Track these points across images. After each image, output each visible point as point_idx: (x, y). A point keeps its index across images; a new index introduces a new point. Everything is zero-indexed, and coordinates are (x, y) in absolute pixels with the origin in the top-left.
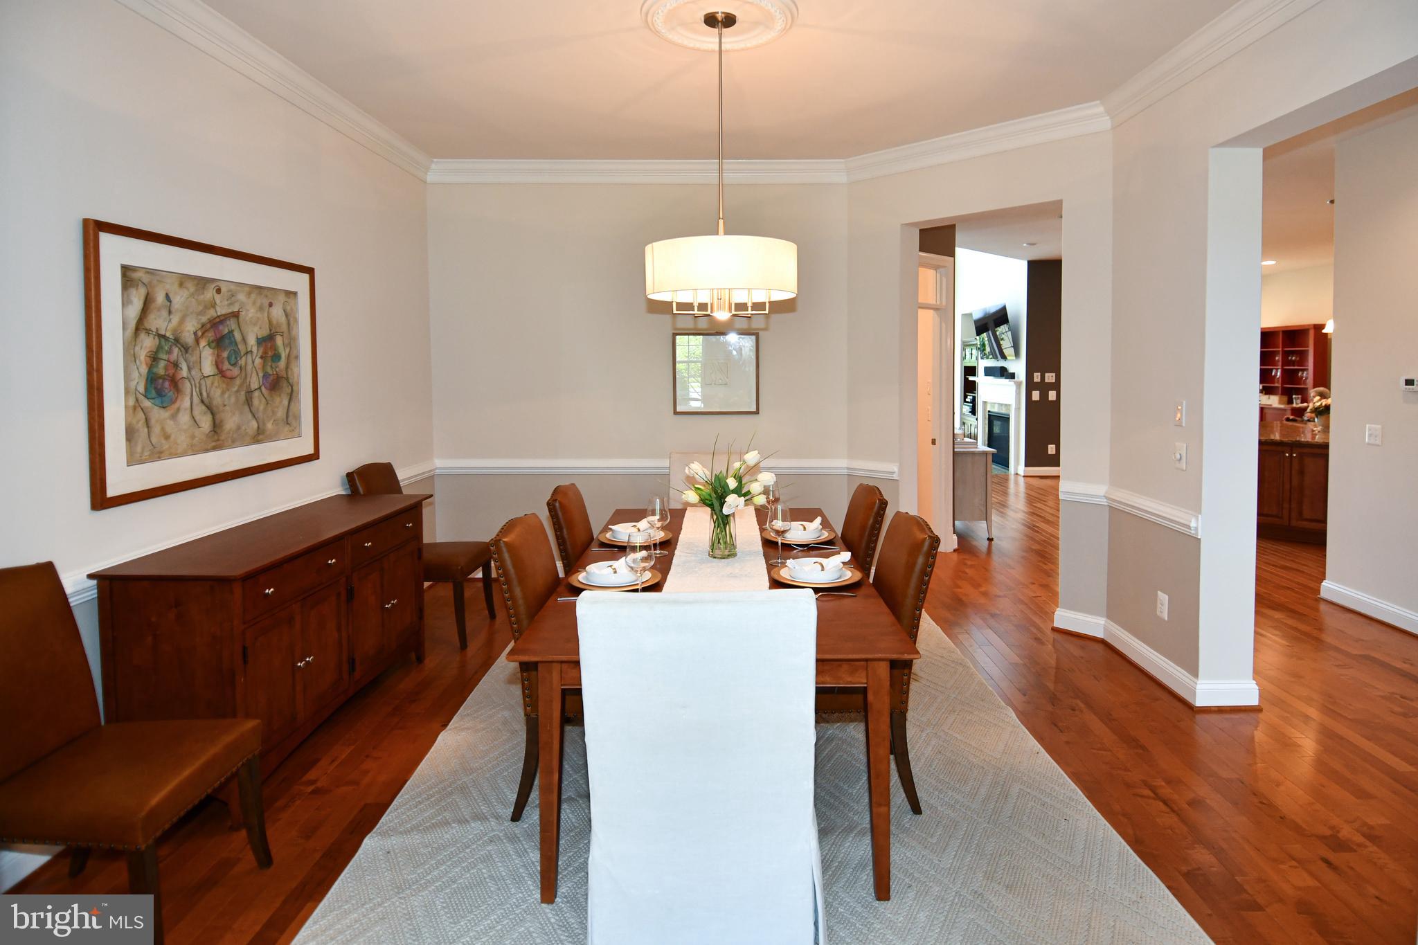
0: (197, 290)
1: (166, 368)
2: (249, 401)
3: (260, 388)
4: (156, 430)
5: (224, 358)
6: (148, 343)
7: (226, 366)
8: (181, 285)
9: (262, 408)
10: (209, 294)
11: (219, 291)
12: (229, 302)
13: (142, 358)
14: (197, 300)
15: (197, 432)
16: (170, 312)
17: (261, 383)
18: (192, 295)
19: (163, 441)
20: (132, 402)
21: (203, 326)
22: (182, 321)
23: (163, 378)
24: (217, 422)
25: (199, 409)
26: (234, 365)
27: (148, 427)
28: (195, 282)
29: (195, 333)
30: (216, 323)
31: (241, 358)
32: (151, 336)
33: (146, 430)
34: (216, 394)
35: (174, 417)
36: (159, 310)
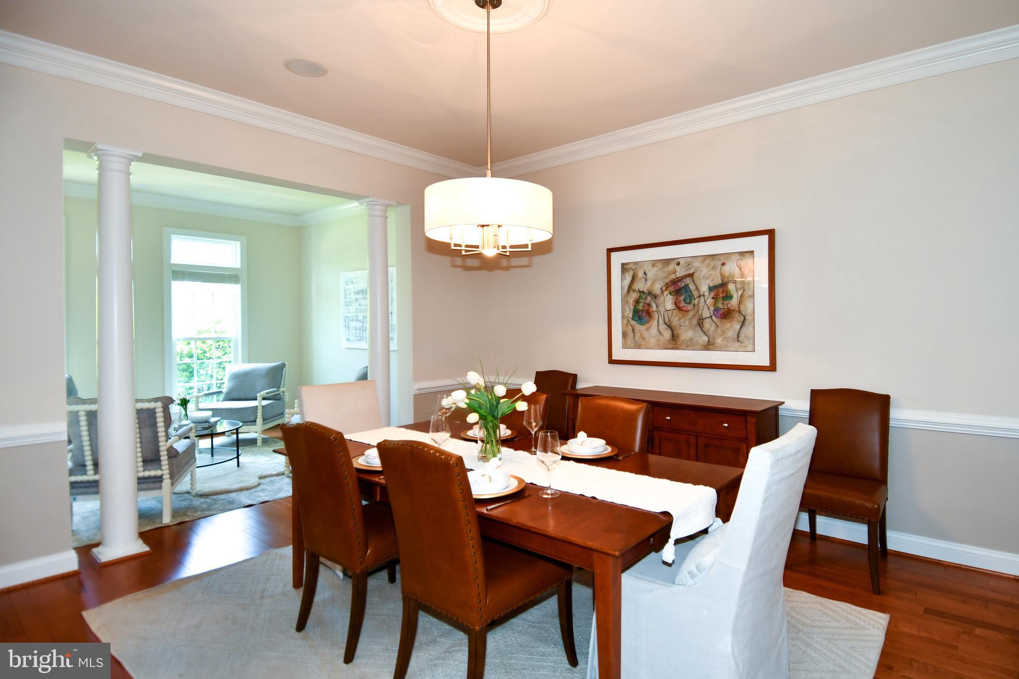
0: (662, 267)
1: (643, 306)
2: (700, 324)
3: (711, 317)
4: (638, 335)
5: (680, 300)
6: (634, 296)
7: (682, 304)
8: (653, 266)
9: (712, 329)
10: (672, 267)
11: (678, 264)
12: (687, 268)
13: (631, 302)
14: (663, 271)
15: (661, 338)
16: (646, 280)
17: (712, 314)
18: (660, 269)
19: (642, 340)
20: (626, 321)
21: (666, 284)
22: (653, 283)
23: (642, 311)
24: (674, 334)
25: (663, 327)
26: (689, 303)
27: (634, 333)
28: (663, 262)
29: (661, 289)
30: (674, 282)
31: (695, 299)
32: (636, 292)
33: (632, 334)
34: (675, 321)
35: (648, 329)
36: (640, 280)
